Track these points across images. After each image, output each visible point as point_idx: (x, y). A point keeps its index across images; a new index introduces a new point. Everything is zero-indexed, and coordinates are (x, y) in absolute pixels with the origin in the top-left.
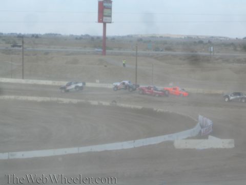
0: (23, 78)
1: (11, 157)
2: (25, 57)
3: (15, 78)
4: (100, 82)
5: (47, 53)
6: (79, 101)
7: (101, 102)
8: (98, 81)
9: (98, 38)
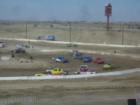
0: (70, 42)
1: (64, 78)
2: (71, 32)
3: (66, 42)
4: (106, 44)
5: (81, 30)
6: (96, 52)
7: (106, 53)
8: (105, 43)
9: (105, 23)
